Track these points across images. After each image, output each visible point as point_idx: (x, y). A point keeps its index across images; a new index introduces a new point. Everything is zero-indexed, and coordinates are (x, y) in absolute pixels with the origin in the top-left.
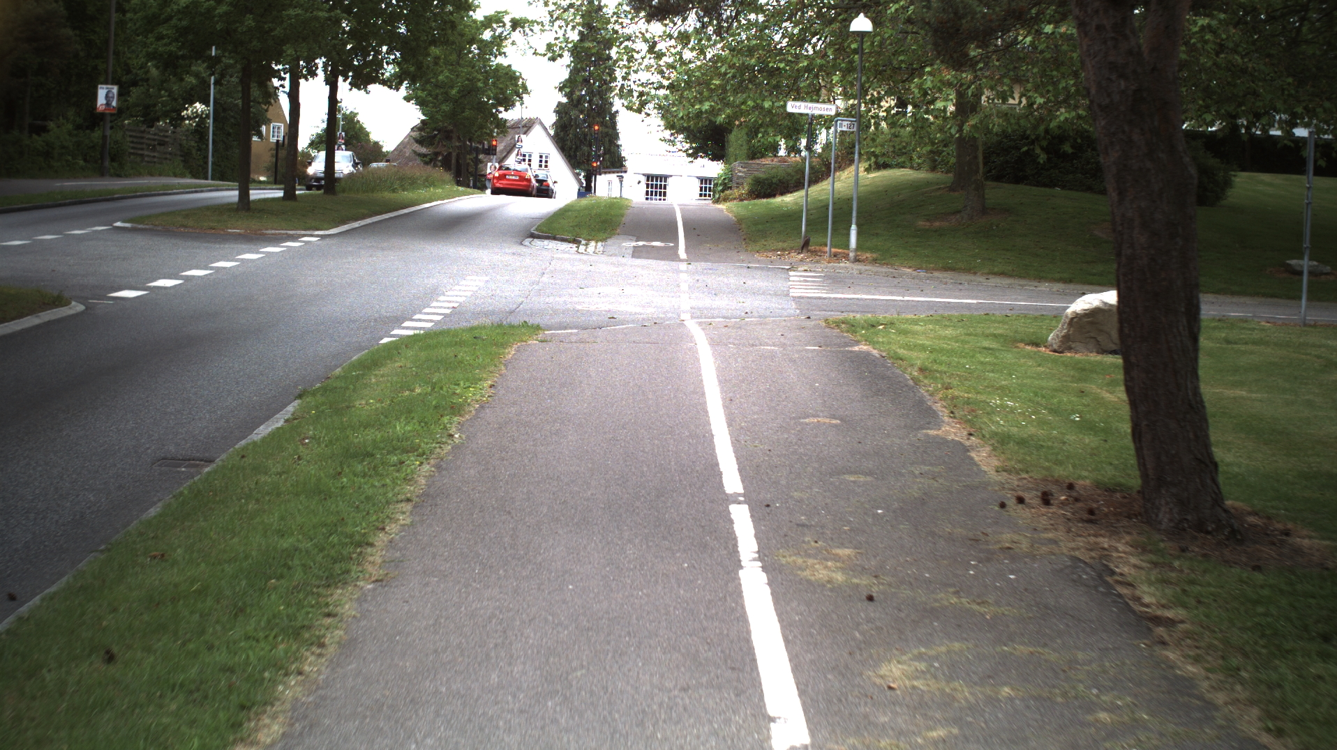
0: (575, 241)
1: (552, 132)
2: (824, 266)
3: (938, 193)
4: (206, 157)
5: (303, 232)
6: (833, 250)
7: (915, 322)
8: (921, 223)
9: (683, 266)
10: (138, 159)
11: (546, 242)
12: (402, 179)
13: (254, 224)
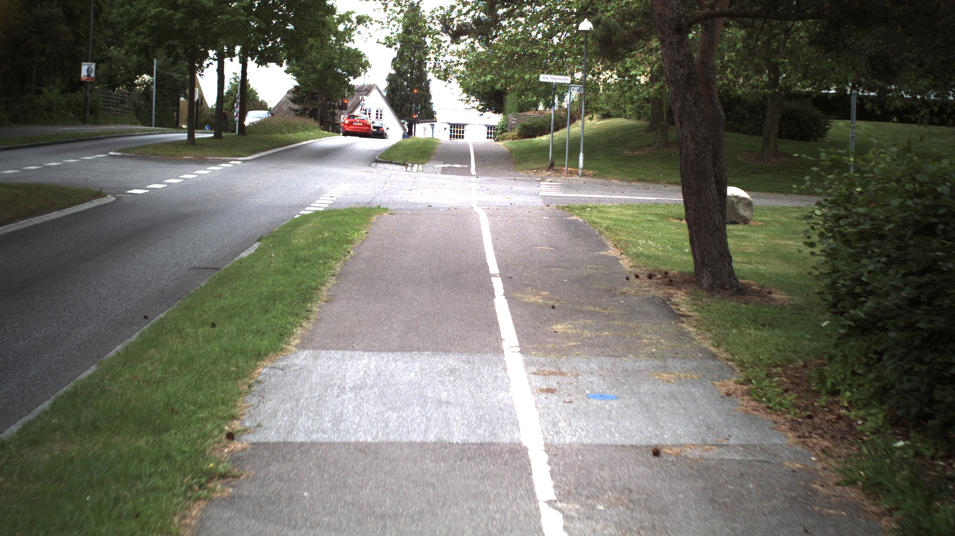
0: (405, 164)
1: (385, 94)
2: (563, 179)
3: (639, 134)
4: (151, 111)
5: (231, 158)
6: (569, 169)
7: (610, 207)
8: (626, 152)
9: (474, 178)
10: (107, 113)
11: (386, 165)
12: (287, 125)
13: (199, 153)
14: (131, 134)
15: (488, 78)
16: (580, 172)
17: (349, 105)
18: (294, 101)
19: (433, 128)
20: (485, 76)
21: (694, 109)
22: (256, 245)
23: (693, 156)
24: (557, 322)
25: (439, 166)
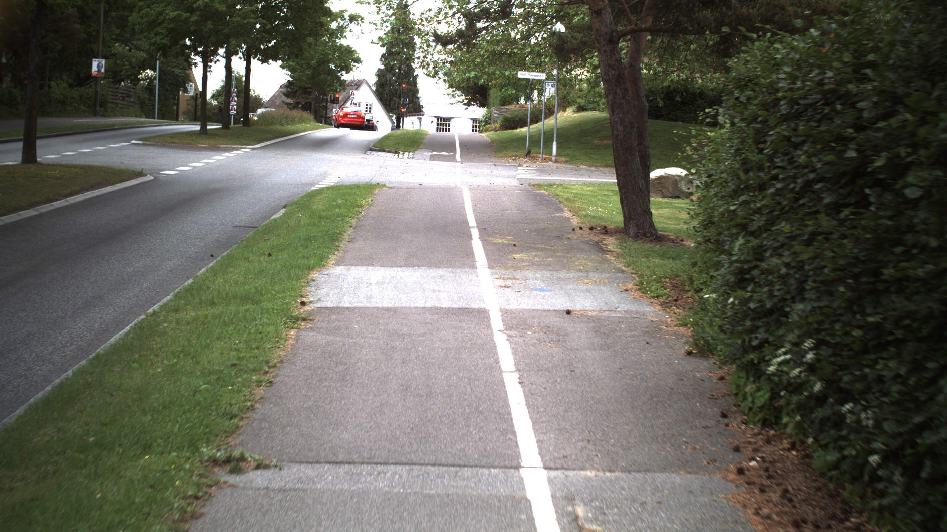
0: (396, 152)
1: (374, 89)
2: (538, 164)
4: (154, 105)
5: (241, 146)
6: (544, 156)
8: (596, 142)
9: (459, 163)
10: (114, 106)
11: (379, 153)
12: (286, 118)
13: (213, 142)
14: (142, 125)
15: (473, 74)
16: (553, 158)
17: (340, 99)
18: (287, 95)
19: (420, 122)
20: (469, 72)
21: (623, 101)
22: (283, 211)
23: (622, 136)
24: (516, 253)
25: (428, 154)
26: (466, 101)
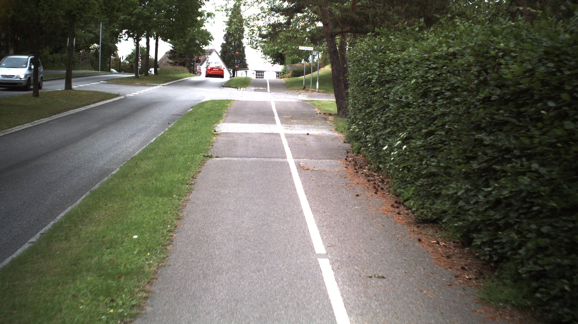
0: (237, 88)
1: (220, 54)
2: (309, 93)
5: (157, 84)
6: (312, 89)
9: (269, 93)
11: (227, 88)
16: (317, 90)
17: (201, 60)
18: (170, 58)
19: (246, 73)
20: (274, 47)
22: (191, 109)
24: (292, 120)
25: (253, 88)
26: (272, 62)
